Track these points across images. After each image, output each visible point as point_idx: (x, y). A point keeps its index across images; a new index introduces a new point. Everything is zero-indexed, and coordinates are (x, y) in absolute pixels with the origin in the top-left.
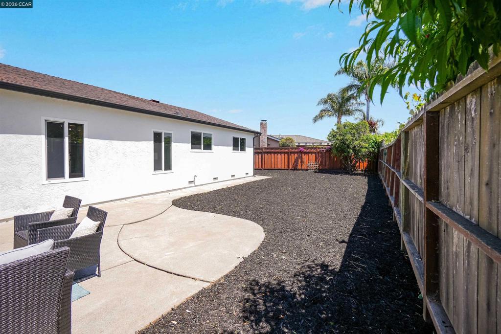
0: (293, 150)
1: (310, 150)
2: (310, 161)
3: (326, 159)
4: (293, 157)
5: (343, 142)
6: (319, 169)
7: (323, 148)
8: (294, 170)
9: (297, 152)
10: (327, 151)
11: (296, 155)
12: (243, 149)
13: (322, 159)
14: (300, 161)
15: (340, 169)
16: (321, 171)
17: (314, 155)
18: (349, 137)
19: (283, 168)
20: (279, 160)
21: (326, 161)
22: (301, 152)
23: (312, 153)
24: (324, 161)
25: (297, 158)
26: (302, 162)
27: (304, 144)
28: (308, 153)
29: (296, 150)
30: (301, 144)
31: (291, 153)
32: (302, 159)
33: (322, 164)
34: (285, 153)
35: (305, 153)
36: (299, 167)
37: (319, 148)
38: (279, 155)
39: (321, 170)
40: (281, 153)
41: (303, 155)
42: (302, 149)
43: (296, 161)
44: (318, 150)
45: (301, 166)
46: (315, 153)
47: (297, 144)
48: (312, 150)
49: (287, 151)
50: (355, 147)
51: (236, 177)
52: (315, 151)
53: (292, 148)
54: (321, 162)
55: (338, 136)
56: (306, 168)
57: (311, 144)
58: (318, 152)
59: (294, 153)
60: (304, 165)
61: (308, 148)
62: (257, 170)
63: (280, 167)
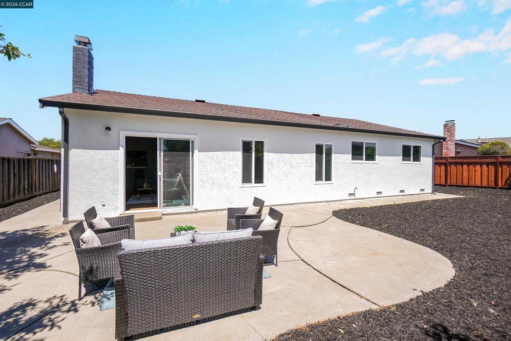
0: (507, 160)
4: (506, 170)
8: (509, 188)
12: (417, 159)
19: (485, 185)
20: (478, 174)
34: (488, 164)
38: (478, 167)
40: (481, 164)
49: (494, 160)
51: (405, 193)
53: (504, 157)
62: (438, 186)
63: (478, 183)
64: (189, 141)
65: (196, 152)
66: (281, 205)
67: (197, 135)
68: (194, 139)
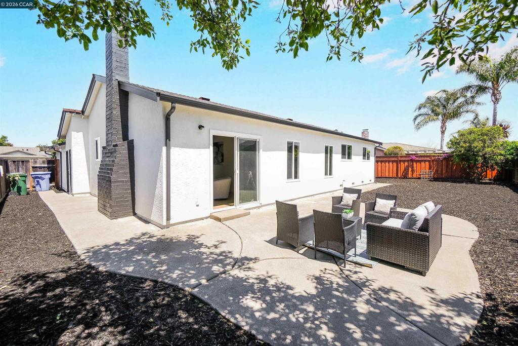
0: (403, 159)
1: (423, 159)
2: (423, 169)
3: (442, 167)
4: (403, 166)
5: (469, 149)
6: (434, 178)
7: (438, 156)
8: (404, 178)
9: (408, 161)
10: (444, 158)
11: (406, 164)
12: (368, 158)
13: (438, 167)
14: (410, 169)
15: (461, 177)
16: (435, 179)
17: (427, 163)
18: (478, 145)
19: (391, 176)
20: (387, 168)
21: (442, 170)
22: (412, 160)
23: (425, 161)
24: (440, 170)
25: (408, 167)
26: (413, 171)
27: (414, 153)
28: (420, 161)
29: (407, 159)
30: (410, 153)
31: (400, 161)
32: (413, 168)
33: (438, 173)
34: (393, 161)
35: (417, 161)
36: (410, 176)
37: (434, 156)
38: (387, 164)
39: (437, 178)
40: (389, 162)
41: (415, 163)
42: (414, 157)
43: (406, 170)
44: (433, 158)
45: (412, 175)
46: (429, 161)
47: (406, 153)
48: (426, 159)
49: (396, 159)
50: (486, 154)
51: (364, 183)
52: (428, 159)
53: (402, 157)
54: (437, 171)
55: (462, 144)
56: (418, 176)
57: (423, 152)
58: (433, 161)
59: (404, 161)
60: (415, 173)
61: (421, 156)
63: (387, 176)
64: (256, 141)
65: (261, 151)
66: (308, 196)
67: (261, 135)
68: (259, 139)
